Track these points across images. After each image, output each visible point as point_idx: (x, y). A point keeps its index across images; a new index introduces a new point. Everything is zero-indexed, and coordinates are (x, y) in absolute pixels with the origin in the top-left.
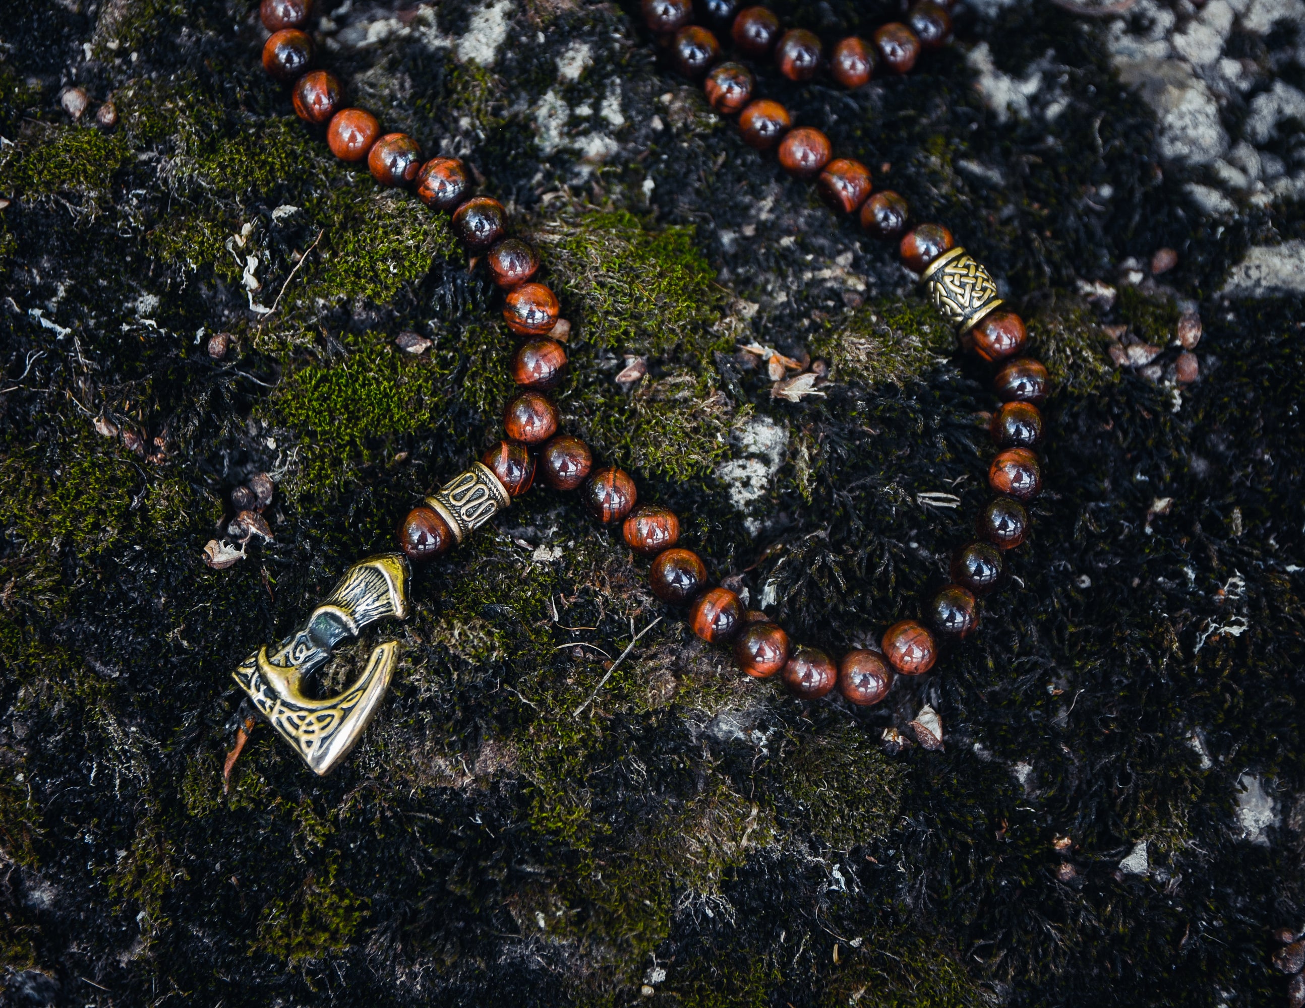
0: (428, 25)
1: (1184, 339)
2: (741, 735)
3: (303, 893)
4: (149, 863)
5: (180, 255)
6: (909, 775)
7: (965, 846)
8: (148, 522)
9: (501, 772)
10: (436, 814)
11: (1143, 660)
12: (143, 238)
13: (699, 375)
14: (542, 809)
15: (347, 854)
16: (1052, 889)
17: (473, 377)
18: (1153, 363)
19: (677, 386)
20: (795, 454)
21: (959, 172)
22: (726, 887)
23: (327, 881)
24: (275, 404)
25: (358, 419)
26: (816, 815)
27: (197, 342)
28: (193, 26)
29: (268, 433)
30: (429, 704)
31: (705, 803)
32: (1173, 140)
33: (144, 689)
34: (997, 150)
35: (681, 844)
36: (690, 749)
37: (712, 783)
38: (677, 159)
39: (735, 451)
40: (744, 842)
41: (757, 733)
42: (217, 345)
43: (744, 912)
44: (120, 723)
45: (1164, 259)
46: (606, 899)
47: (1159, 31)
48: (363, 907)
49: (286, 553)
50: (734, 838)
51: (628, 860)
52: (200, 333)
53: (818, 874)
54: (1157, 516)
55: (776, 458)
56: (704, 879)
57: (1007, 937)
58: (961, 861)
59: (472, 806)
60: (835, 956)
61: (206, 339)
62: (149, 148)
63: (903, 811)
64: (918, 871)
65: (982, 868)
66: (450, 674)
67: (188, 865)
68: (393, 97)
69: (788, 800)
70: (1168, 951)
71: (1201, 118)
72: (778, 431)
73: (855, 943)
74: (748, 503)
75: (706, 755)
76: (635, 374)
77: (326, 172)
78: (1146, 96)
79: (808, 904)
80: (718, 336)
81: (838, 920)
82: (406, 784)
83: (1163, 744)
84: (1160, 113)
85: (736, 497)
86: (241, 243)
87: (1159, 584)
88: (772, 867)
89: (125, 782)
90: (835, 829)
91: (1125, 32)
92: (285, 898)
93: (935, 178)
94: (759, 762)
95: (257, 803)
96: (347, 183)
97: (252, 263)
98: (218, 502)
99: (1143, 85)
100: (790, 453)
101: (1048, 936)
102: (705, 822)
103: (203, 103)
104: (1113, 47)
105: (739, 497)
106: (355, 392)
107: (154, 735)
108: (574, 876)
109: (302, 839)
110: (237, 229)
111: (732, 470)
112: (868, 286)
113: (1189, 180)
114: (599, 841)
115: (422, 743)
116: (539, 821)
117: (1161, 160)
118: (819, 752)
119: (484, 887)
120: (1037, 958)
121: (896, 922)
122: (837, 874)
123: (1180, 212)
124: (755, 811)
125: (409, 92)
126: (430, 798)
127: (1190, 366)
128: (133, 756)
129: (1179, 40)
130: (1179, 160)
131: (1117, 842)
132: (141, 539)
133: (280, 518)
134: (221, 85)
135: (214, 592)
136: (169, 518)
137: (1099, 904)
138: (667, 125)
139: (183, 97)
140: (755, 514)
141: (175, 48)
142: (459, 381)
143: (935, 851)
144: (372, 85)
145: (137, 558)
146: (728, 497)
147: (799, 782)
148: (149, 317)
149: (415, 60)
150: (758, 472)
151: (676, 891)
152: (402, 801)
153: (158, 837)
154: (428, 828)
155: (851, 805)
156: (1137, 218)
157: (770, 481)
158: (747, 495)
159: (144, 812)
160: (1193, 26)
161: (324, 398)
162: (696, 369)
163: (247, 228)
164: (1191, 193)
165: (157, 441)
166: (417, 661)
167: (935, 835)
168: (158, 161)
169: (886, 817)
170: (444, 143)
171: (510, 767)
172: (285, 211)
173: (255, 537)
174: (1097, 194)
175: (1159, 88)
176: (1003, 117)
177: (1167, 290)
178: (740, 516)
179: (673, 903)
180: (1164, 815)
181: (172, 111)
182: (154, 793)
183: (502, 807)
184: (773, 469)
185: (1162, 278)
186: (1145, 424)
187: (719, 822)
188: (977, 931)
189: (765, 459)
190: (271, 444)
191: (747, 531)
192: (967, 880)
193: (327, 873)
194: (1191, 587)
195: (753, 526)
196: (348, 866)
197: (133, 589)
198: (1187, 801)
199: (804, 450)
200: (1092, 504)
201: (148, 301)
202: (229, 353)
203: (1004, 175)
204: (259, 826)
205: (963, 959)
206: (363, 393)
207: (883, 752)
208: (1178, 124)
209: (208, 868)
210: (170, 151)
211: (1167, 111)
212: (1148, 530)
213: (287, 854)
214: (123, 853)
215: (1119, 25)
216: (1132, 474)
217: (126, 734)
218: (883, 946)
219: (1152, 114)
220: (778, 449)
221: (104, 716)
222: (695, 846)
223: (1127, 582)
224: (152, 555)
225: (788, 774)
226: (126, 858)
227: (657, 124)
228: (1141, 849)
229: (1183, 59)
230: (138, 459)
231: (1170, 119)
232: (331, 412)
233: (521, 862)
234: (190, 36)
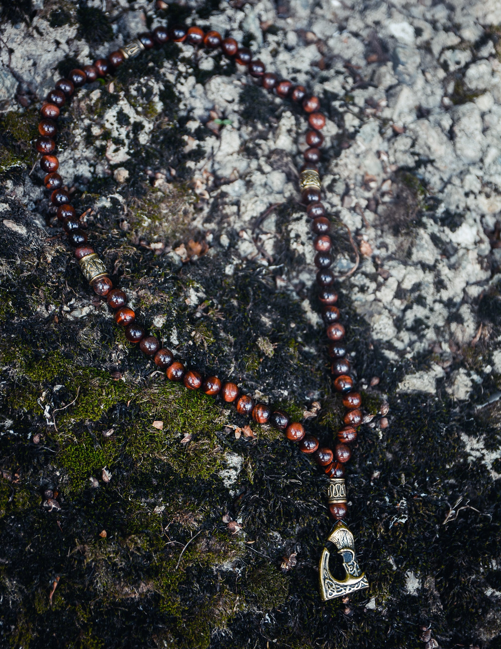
0: (105, 311)
1: (382, 412)
2: (231, 569)
3: (80, 638)
4: (24, 632)
5: (21, 407)
6: (291, 580)
7: (312, 605)
8: (15, 506)
9: (148, 591)
10: (126, 608)
11: (371, 533)
12: (6, 400)
13: (211, 440)
14: (164, 604)
15: (95, 624)
16: (342, 618)
17: (129, 446)
18: (372, 421)
19: (203, 444)
20: (246, 466)
21: (301, 352)
22: (229, 625)
23: (88, 634)
24: (59, 459)
25: (89, 463)
26: (259, 598)
27: (29, 438)
28: (18, 316)
29: (57, 470)
30: (121, 569)
31: (220, 596)
32: (377, 333)
33: (18, 568)
34: (313, 341)
35: (212, 612)
36: (214, 576)
37: (222, 589)
38: (199, 355)
39: (225, 466)
40: (235, 609)
41: (237, 569)
42: (36, 439)
43: (236, 633)
44: (10, 581)
45: (375, 381)
46: (188, 634)
47: (371, 290)
48: (102, 642)
49: (66, 514)
50: (231, 608)
51: (194, 618)
52: (30, 435)
53: (260, 616)
54: (375, 479)
55: (239, 466)
56: (221, 623)
57: (328, 636)
58: (311, 610)
59: (138, 603)
60: (268, 646)
61: (32, 437)
62: (6, 365)
63: (289, 594)
64: (296, 615)
65: (318, 611)
66: (129, 559)
67: (38, 631)
68: (94, 339)
69: (249, 592)
70: (383, 637)
71: (387, 326)
72: (240, 458)
73: (275, 641)
74: (230, 485)
75: (220, 578)
76: (188, 440)
77: (72, 371)
78: (366, 318)
79: (258, 627)
80: (216, 424)
81: (268, 633)
82: (114, 597)
83: (380, 563)
84: (372, 324)
85: (226, 483)
86: (42, 399)
87: (377, 504)
88: (244, 616)
89: (13, 602)
90: (266, 603)
91: (359, 292)
92: (73, 640)
93: (292, 357)
94: (238, 579)
95: (62, 607)
96: (80, 375)
97: (48, 408)
98: (40, 497)
99: (365, 315)
100: (244, 466)
101: (342, 634)
102: (221, 603)
103: (26, 348)
104: (354, 297)
105: (227, 483)
106: (88, 454)
107: (22, 584)
108: (175, 626)
109: (78, 620)
110: (40, 395)
111: (223, 473)
112: (269, 399)
113: (383, 348)
114: (184, 611)
115: (120, 583)
116: (163, 608)
117: (373, 342)
118: (260, 575)
119: (145, 633)
120: (338, 643)
121: (289, 632)
122: (267, 617)
123: (381, 362)
124: (238, 598)
125: (99, 338)
126: (123, 603)
127: (385, 422)
128: (16, 593)
129: (378, 294)
130: (379, 340)
131: (365, 599)
132: (14, 514)
133: (63, 500)
134: (31, 340)
135: (41, 531)
136: (23, 505)
137: (359, 622)
138: (194, 344)
139: (18, 346)
140: (234, 489)
141: (13, 324)
142: (124, 446)
143: (301, 607)
144: (86, 335)
145: (12, 521)
146: (223, 483)
147: (253, 587)
148: (10, 428)
149: (101, 324)
150: (233, 473)
151: (211, 628)
152: (114, 603)
153: (26, 621)
154: (123, 612)
155: (271, 594)
156: (365, 365)
157: (238, 476)
158: (230, 482)
159: (20, 612)
160: (383, 288)
161: (77, 457)
162: (209, 438)
163: (44, 394)
164: (383, 353)
165: (16, 475)
166: (117, 554)
167: (301, 601)
168: (10, 370)
169: (284, 597)
170: (113, 355)
171: (151, 589)
172: (57, 387)
173: (54, 508)
174: (350, 356)
175: (372, 316)
176: (315, 328)
177: (376, 392)
178: (228, 490)
179: (211, 633)
180: (380, 588)
181: (14, 352)
182: (24, 605)
183: (149, 601)
184: (239, 471)
185: (374, 388)
186: (370, 445)
187: (225, 603)
188: (317, 635)
189: (235, 469)
190: (58, 474)
191: (230, 495)
192: (312, 617)
193: (88, 631)
194: (388, 504)
195: (232, 493)
196: (96, 628)
197: (11, 531)
198: (388, 583)
199: (250, 465)
200: (352, 475)
201: (9, 423)
202: (41, 442)
203: (316, 350)
204: (63, 616)
205: (312, 643)
206: (91, 454)
207: (281, 573)
208: (378, 328)
209: (45, 631)
210: (14, 366)
211: (374, 324)
212: (372, 484)
213: (74, 624)
214: (13, 627)
215: (356, 289)
216: (366, 461)
217: (12, 584)
218: (284, 642)
219: (369, 325)
220: (240, 463)
221: (4, 579)
222: (217, 612)
223: (365, 503)
224: (18, 520)
225: (249, 584)
226: (15, 629)
227: (191, 343)
228: (373, 600)
229: (380, 301)
230: (10, 482)
231: (375, 326)
232: (79, 461)
233: (157, 623)
234: (17, 320)
